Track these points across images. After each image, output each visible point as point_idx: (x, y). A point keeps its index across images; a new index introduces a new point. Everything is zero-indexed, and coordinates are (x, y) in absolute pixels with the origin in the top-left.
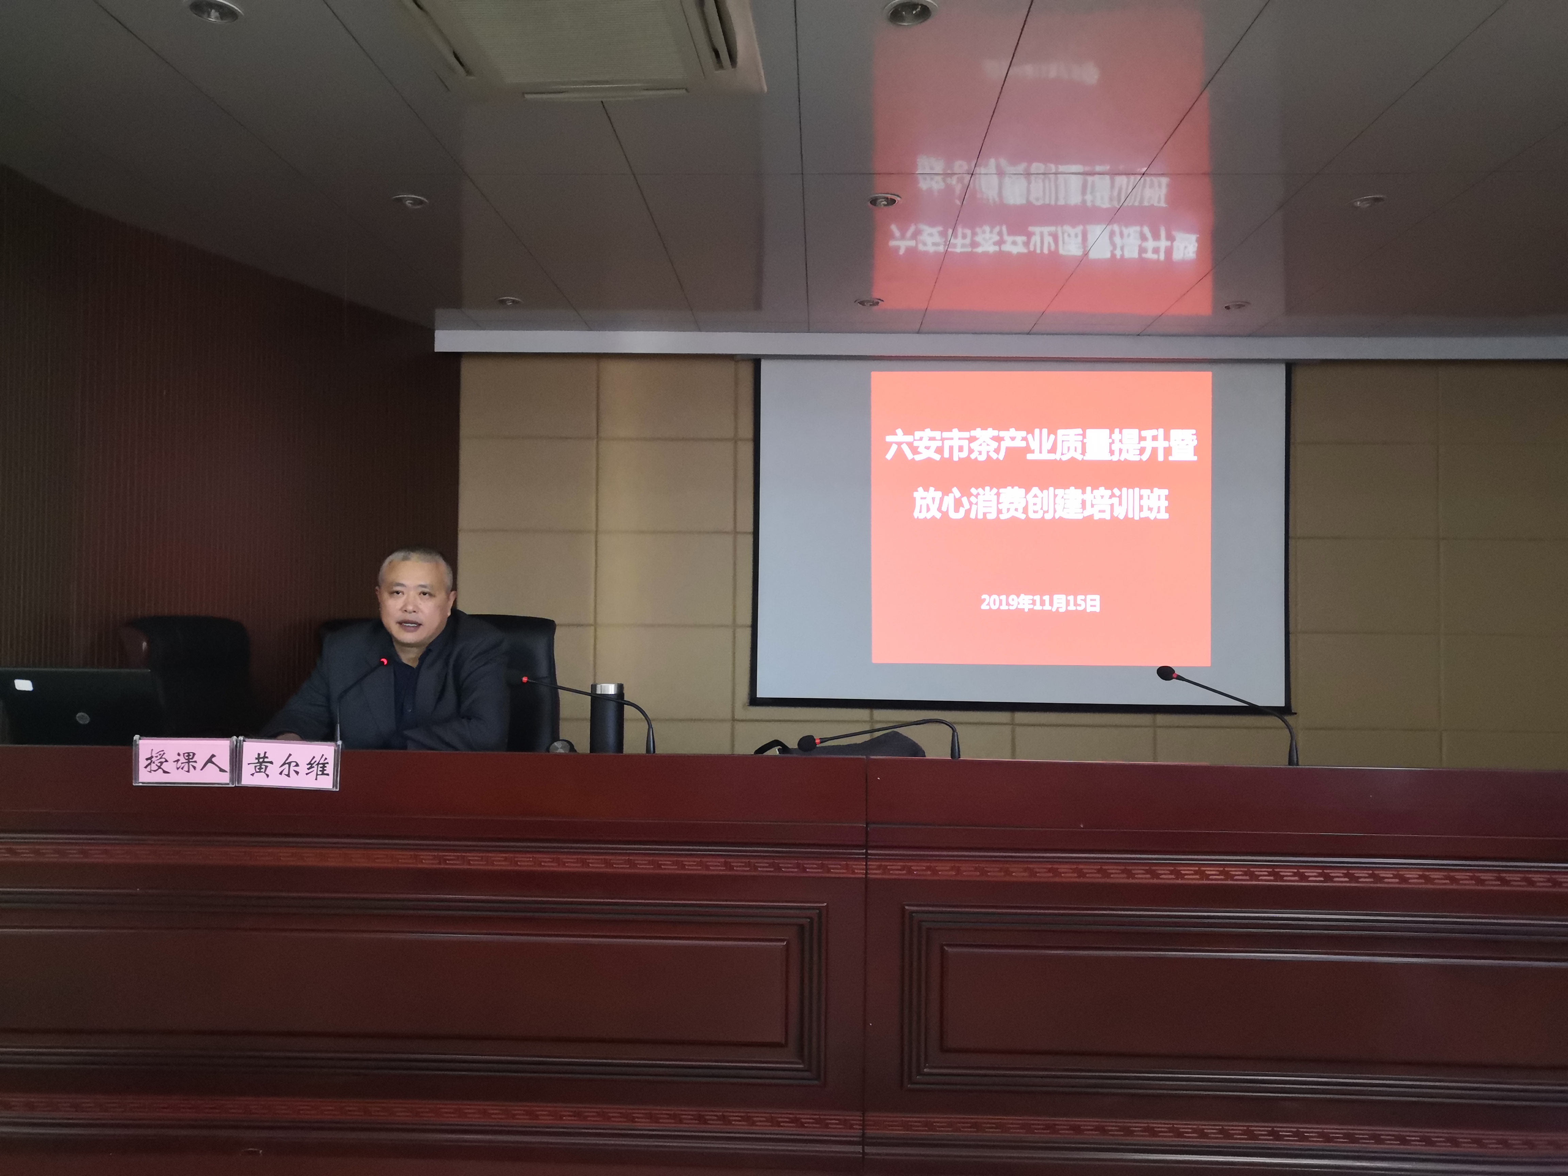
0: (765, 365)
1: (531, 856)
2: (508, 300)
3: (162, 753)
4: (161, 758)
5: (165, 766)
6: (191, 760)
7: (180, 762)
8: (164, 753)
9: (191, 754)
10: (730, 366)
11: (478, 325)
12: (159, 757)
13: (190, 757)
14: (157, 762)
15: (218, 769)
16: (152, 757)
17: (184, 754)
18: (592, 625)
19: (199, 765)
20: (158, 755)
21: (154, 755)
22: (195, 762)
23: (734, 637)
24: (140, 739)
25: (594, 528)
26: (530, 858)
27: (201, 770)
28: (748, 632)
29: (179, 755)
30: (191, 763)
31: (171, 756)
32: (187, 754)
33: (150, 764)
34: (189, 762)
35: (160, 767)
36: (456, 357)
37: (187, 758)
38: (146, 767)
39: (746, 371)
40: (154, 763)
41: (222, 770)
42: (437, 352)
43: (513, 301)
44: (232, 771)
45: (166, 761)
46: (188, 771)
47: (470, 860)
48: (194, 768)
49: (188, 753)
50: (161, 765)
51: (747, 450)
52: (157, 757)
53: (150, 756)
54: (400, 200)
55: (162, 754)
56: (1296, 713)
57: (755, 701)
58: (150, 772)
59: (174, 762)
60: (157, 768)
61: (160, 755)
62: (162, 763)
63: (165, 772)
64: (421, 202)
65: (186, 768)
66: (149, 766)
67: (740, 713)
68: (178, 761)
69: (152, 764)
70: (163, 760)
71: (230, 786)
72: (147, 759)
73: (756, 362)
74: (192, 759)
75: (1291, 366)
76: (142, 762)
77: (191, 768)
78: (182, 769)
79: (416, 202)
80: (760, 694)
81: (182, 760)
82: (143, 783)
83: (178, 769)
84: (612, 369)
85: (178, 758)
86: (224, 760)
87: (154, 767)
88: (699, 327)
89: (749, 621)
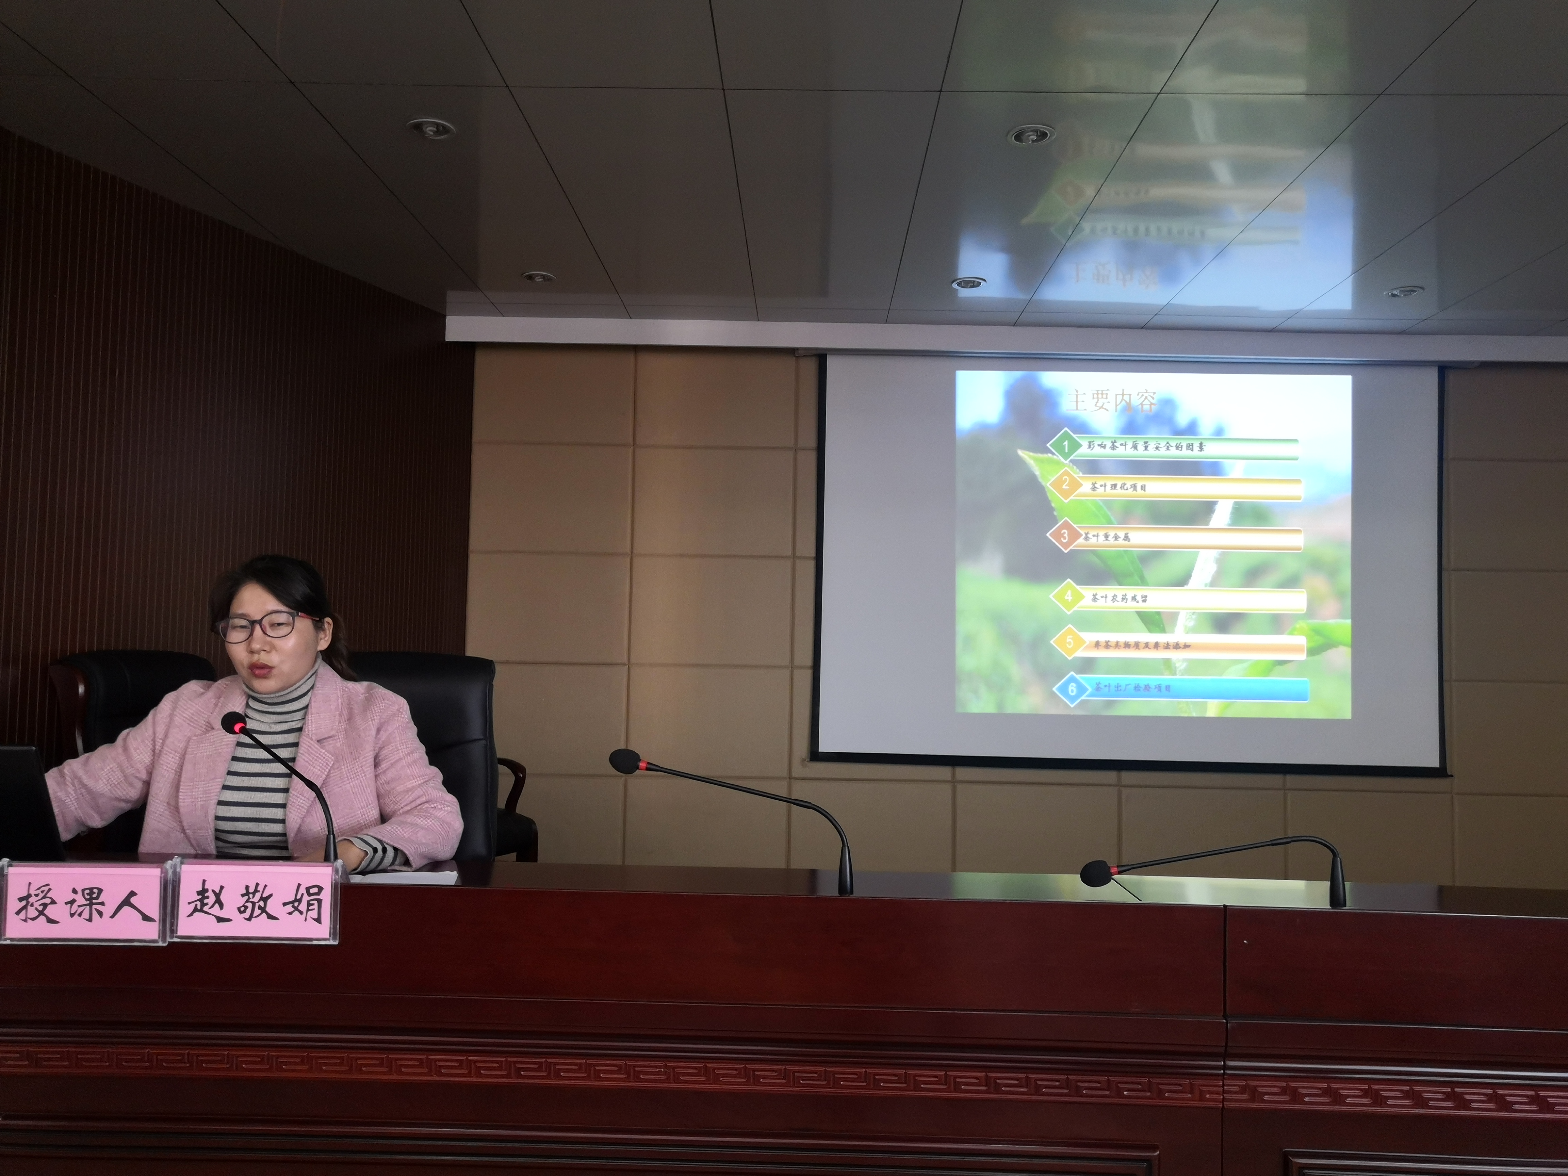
0: (832, 363)
1: (662, 1064)
2: (538, 275)
3: (46, 888)
4: (43, 898)
5: (50, 911)
6: (94, 901)
7: (75, 905)
8: (50, 890)
9: (95, 891)
10: (791, 361)
11: (498, 310)
12: (41, 895)
13: (93, 895)
14: (37, 905)
15: (140, 916)
16: (29, 896)
17: (83, 890)
18: (624, 664)
19: (108, 910)
20: (39, 892)
21: (33, 892)
22: (102, 904)
23: (792, 679)
24: (10, 865)
25: (628, 550)
26: (660, 1067)
27: (112, 917)
28: (809, 674)
29: (75, 891)
30: (94, 906)
31: (61, 894)
32: (88, 891)
33: (25, 908)
34: (91, 905)
35: (41, 913)
36: (470, 348)
37: (88, 897)
38: (18, 913)
39: (810, 367)
40: (32, 905)
41: (146, 918)
42: (447, 342)
43: (543, 277)
44: (163, 921)
45: (53, 902)
46: (90, 920)
47: (560, 1069)
48: (100, 914)
49: (91, 889)
50: (44, 908)
51: (809, 460)
52: (37, 895)
53: (26, 894)
54: (418, 127)
55: (46, 890)
56: (1452, 776)
57: (816, 756)
58: (25, 921)
59: (67, 903)
60: (37, 913)
61: (42, 892)
62: (45, 906)
63: (50, 921)
64: (446, 130)
65: (86, 915)
66: (24, 912)
67: (798, 771)
68: (72, 902)
69: (29, 907)
70: (48, 901)
71: (161, 944)
72: (21, 899)
73: (821, 357)
74: (97, 898)
75: (1444, 369)
76: (13, 904)
77: (95, 913)
78: (80, 915)
79: (441, 130)
80: (823, 748)
81: (80, 900)
82: (11, 939)
83: (72, 915)
84: (651, 363)
85: (73, 896)
86: (150, 903)
87: (31, 912)
88: (757, 315)
89: (809, 662)
